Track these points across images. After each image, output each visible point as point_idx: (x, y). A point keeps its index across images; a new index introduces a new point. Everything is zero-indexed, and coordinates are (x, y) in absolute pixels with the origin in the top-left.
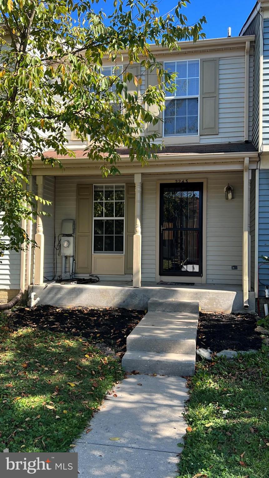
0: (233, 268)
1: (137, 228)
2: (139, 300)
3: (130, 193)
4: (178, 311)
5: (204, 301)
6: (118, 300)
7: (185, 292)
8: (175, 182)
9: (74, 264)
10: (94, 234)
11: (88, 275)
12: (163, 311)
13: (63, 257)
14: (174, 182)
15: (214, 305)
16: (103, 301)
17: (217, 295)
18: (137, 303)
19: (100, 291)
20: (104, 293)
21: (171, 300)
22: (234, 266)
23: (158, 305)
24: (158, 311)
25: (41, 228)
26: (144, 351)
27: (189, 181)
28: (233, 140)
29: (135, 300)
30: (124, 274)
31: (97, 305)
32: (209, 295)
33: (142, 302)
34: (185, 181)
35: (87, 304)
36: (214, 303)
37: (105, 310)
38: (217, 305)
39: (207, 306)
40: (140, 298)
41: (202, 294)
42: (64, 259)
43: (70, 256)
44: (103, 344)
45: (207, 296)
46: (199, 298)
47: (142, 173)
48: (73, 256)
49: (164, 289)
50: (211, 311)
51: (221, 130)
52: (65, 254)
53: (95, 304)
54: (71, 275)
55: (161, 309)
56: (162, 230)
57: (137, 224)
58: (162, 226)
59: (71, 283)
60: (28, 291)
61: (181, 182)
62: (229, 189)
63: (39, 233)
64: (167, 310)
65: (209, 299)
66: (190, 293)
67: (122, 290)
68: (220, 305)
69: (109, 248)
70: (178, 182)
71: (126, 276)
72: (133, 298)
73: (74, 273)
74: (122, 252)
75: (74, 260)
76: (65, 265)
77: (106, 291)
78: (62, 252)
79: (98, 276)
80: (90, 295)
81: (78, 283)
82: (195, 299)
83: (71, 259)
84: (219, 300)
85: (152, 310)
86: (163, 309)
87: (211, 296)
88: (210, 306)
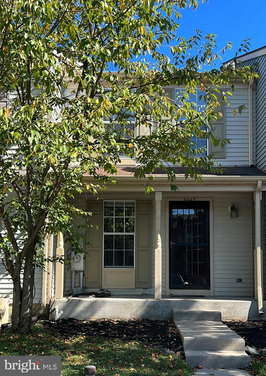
0: (238, 281)
1: (158, 243)
2: (162, 311)
3: (140, 210)
4: (202, 320)
5: (223, 310)
6: (141, 311)
7: (205, 303)
8: (184, 200)
9: (84, 278)
10: (104, 249)
11: (99, 290)
12: (188, 320)
13: (73, 272)
14: (182, 200)
15: (232, 313)
16: (126, 313)
17: (234, 304)
18: (160, 314)
19: (124, 304)
20: (128, 305)
21: (193, 309)
22: (239, 279)
23: (182, 315)
24: (183, 320)
25: (61, 242)
26: (200, 350)
27: (196, 200)
28: (239, 164)
29: (158, 311)
30: (134, 288)
31: (121, 317)
32: (227, 305)
33: (165, 313)
34: (193, 200)
35: (110, 316)
36: (232, 312)
37: (130, 321)
38: (234, 313)
39: (226, 314)
40: (163, 309)
41: (221, 304)
42: (74, 274)
43: (80, 271)
44: (160, 346)
45: (226, 306)
46: (218, 307)
47: (162, 191)
48: (83, 271)
49: (185, 300)
50: (229, 319)
51: (228, 154)
52: (75, 269)
53: (118, 315)
54: (82, 289)
55: (187, 318)
56: (171, 246)
57: (158, 239)
58: (171, 242)
59: (90, 297)
60: (49, 305)
61: (189, 200)
62: (233, 208)
63: (60, 248)
64: (192, 319)
65: (228, 308)
66: (209, 303)
67: (145, 302)
68: (238, 314)
69: (120, 263)
70: (186, 200)
71: (137, 290)
72: (156, 309)
73: (84, 288)
74: (132, 266)
75: (84, 275)
76: (75, 280)
77: (129, 303)
78: (72, 267)
79: (108, 290)
80: (114, 307)
81: (96, 297)
82: (215, 309)
83: (82, 274)
84: (236, 308)
85: (178, 319)
86: (188, 318)
87: (229, 305)
88: (228, 315)
